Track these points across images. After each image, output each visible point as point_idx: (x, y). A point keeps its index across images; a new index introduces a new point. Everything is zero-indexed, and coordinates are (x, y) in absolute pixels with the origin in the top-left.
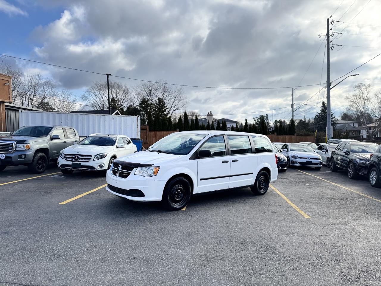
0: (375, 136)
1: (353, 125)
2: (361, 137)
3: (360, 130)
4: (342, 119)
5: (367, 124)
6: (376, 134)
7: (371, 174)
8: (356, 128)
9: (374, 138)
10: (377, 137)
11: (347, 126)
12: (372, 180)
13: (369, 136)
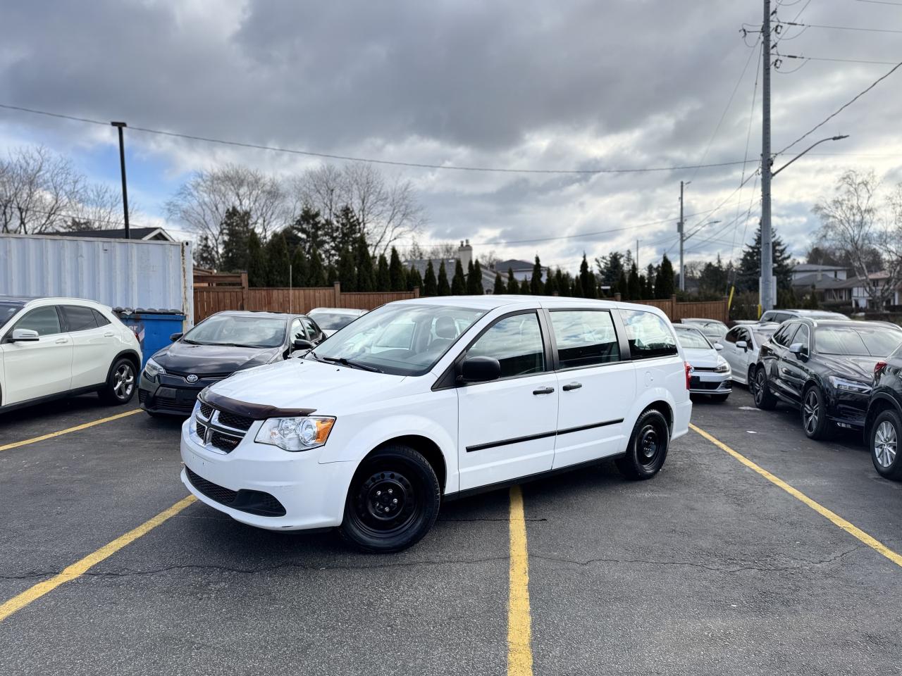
0: (888, 302)
1: (836, 276)
2: (854, 305)
3: (851, 286)
4: (810, 262)
5: (868, 272)
6: (889, 297)
7: (879, 433)
8: (841, 282)
9: (887, 308)
10: (892, 303)
11: (819, 278)
12: (883, 451)
13: (873, 303)
